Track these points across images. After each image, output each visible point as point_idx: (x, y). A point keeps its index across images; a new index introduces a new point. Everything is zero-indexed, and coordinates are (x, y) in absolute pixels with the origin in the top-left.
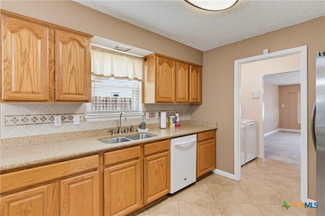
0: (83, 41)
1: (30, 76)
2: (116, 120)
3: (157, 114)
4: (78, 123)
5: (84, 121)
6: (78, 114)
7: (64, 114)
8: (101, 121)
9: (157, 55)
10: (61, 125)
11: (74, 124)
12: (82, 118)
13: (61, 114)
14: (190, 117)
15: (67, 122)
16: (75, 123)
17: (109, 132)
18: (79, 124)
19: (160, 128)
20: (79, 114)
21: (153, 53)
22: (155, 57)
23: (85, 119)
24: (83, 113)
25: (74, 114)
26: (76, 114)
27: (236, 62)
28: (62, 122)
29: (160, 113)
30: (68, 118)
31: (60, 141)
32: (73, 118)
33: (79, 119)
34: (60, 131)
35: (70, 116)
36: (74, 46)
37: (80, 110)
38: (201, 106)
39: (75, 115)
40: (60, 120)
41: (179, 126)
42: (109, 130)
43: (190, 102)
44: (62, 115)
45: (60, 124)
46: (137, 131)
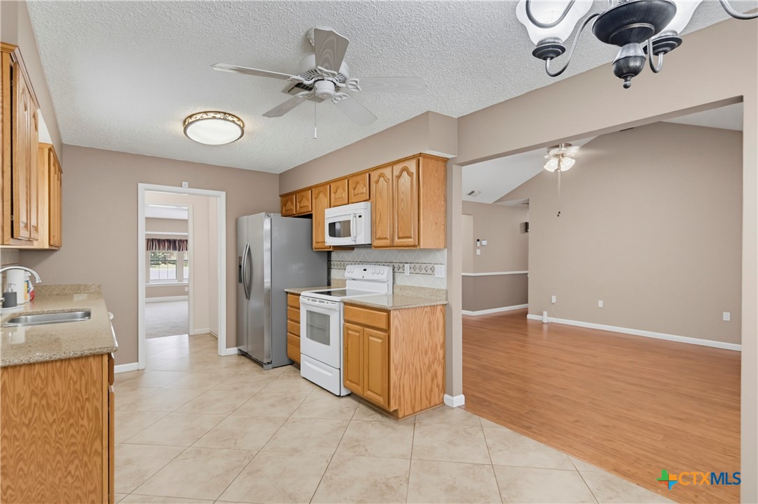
21: (51, 143)
22: (46, 151)
27: (142, 186)
41: (33, 299)
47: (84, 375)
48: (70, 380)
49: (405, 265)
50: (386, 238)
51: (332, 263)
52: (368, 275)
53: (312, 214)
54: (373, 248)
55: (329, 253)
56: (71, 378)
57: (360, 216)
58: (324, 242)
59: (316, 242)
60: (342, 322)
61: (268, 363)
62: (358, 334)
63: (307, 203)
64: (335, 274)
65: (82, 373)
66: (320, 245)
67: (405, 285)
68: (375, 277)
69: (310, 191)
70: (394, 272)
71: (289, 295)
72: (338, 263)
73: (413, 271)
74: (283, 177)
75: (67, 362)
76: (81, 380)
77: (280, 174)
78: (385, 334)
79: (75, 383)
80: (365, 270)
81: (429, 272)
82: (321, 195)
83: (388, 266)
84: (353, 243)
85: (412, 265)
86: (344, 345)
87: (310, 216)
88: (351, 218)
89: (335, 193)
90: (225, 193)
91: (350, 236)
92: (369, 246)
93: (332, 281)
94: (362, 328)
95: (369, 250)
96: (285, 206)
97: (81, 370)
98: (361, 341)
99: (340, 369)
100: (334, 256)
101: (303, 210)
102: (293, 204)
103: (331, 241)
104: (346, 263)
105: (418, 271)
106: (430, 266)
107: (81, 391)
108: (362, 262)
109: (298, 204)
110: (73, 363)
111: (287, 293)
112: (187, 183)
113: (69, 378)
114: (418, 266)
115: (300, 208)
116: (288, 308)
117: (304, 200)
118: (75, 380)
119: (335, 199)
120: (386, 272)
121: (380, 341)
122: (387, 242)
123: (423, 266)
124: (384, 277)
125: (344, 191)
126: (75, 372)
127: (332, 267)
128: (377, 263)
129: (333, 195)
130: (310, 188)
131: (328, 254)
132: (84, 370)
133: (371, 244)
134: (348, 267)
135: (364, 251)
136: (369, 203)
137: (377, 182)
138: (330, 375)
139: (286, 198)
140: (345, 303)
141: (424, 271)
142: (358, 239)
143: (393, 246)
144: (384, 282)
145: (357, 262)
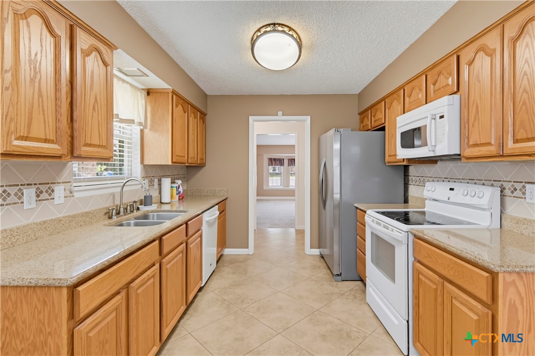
0: (106, 54)
1: (43, 107)
2: (112, 193)
3: (156, 180)
4: (62, 200)
5: (70, 196)
6: (60, 183)
7: (40, 184)
8: (92, 196)
9: (174, 92)
10: (35, 207)
11: (55, 204)
12: (67, 190)
13: (35, 184)
14: (186, 185)
15: (44, 200)
16: (56, 201)
17: (106, 214)
18: (63, 202)
19: (161, 203)
20: (63, 183)
21: (171, 88)
22: (170, 95)
23: (71, 193)
24: (69, 182)
25: (54, 183)
26: (58, 183)
27: (251, 118)
28: (36, 201)
29: (160, 180)
30: (47, 192)
31: (36, 239)
32: (53, 191)
33: (63, 194)
34: (33, 219)
35: (49, 188)
36: (97, 60)
37: (65, 176)
38: (205, 167)
39: (56, 184)
40: (34, 197)
41: (182, 198)
42: (105, 211)
43: (198, 163)
44: (37, 186)
45: (34, 205)
46: (138, 209)
47: (47, 306)
48: (35, 309)
49: (528, 185)
50: (489, 144)
51: (410, 178)
52: (456, 196)
53: (385, 126)
54: (463, 160)
55: (406, 168)
56: (36, 306)
57: (442, 117)
58: (396, 155)
59: (389, 156)
60: (411, 259)
61: (338, 275)
62: (434, 287)
63: (380, 115)
64: (413, 190)
65: (45, 302)
66: (392, 159)
67: (529, 218)
68: (468, 200)
69: (383, 102)
70: (503, 196)
71: (358, 210)
72: (418, 179)
74: (361, 96)
75: (32, 289)
76: (44, 311)
77: (359, 94)
78: (486, 310)
79: (39, 313)
80: (452, 189)
82: (395, 103)
83: (492, 185)
84: (432, 154)
86: (413, 291)
87: (383, 129)
88: (427, 122)
89: (410, 96)
90: (310, 117)
91: (427, 145)
92: (456, 158)
93: (410, 198)
94: (441, 280)
95: (459, 164)
96: (362, 123)
97: (44, 299)
98: (439, 300)
99: (408, 322)
100: (412, 170)
101: (378, 123)
102: (368, 120)
103: (403, 154)
104: (426, 179)
107: (44, 323)
108: (448, 179)
109: (373, 118)
110: (38, 291)
111: (357, 208)
112: (281, 113)
113: (34, 307)
115: (374, 121)
116: (358, 223)
117: (378, 113)
118: (39, 310)
119: (409, 103)
120: (488, 196)
121: (475, 317)
122: (492, 150)
124: (484, 202)
125: (420, 90)
126: (39, 300)
127: (410, 182)
128: (472, 181)
129: (407, 99)
130: (383, 99)
131: (404, 169)
132: (47, 300)
133: (459, 155)
134: (427, 184)
135: (451, 165)
136: (457, 97)
137: (470, 63)
138: (396, 322)
139: (363, 114)
140: (416, 237)
142: (437, 149)
143: (502, 156)
144: (484, 210)
145: (441, 178)
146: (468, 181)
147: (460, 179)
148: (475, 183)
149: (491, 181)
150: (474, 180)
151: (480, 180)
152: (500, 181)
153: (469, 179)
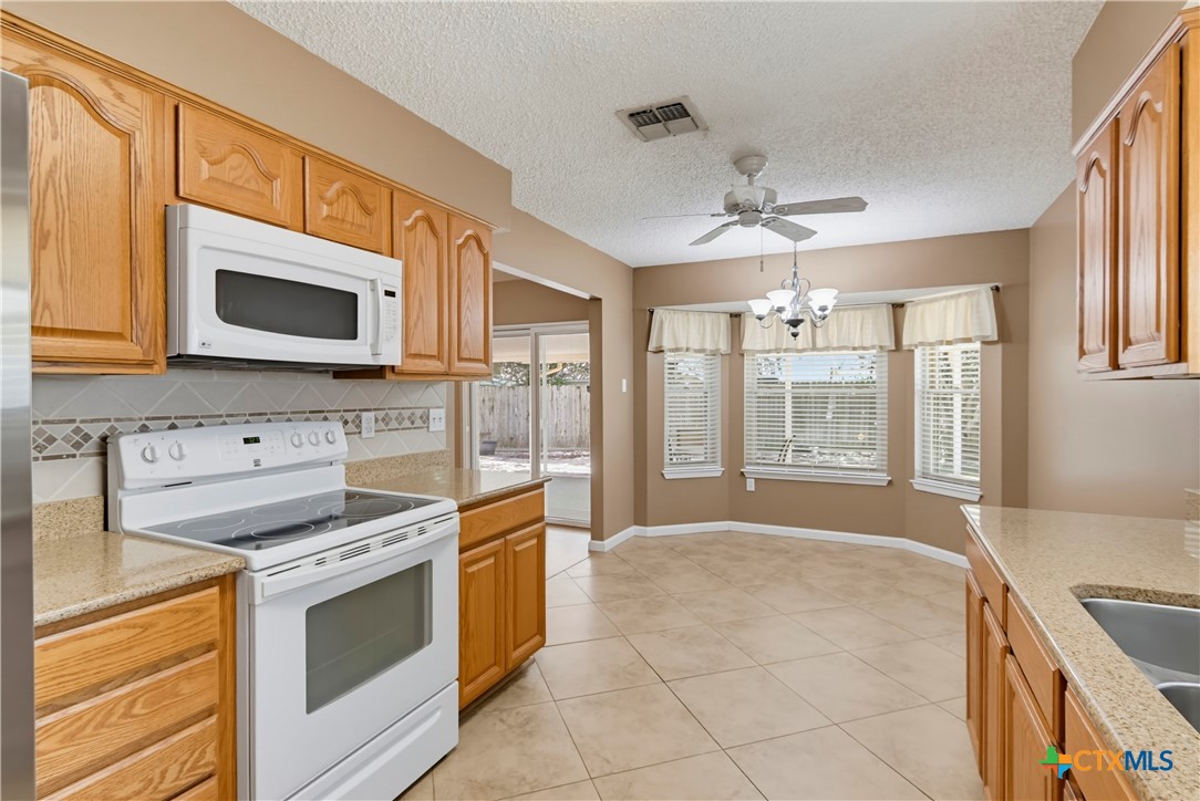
49: (364, 415)
50: (433, 356)
52: (276, 454)
54: (389, 376)
57: (390, 294)
67: (368, 458)
73: (382, 425)
80: (253, 441)
81: (419, 423)
85: (381, 414)
94: (502, 540)
105: (394, 424)
106: (419, 413)
114: (393, 414)
119: (212, 179)
122: (438, 366)
123: (406, 413)
141: (407, 424)
142: (383, 351)
145: (131, 420)
146: (247, 417)
147: (220, 416)
148: (269, 420)
149: (305, 412)
150: (266, 414)
151: (279, 414)
152: (323, 412)
153: (250, 415)
